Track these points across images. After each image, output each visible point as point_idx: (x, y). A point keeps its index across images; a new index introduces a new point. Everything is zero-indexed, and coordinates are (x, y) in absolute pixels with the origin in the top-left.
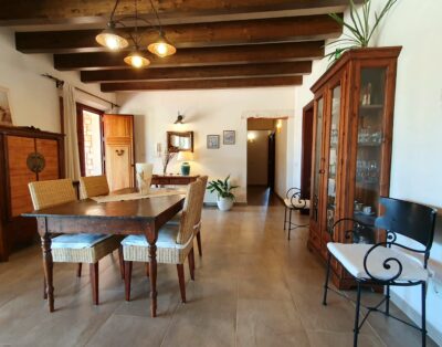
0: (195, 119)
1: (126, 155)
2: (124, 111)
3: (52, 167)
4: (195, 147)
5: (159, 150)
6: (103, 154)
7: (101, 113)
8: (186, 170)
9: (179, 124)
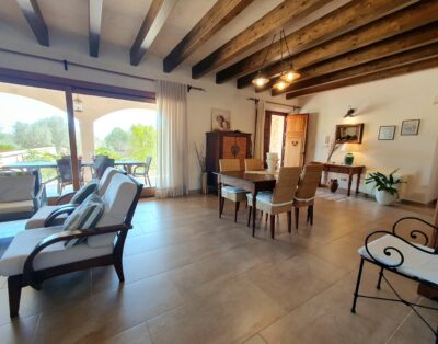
0: (368, 111)
1: (299, 145)
2: (303, 111)
3: (243, 152)
4: (364, 139)
5: (327, 141)
6: (284, 144)
7: (285, 115)
8: (349, 160)
9: (348, 118)
